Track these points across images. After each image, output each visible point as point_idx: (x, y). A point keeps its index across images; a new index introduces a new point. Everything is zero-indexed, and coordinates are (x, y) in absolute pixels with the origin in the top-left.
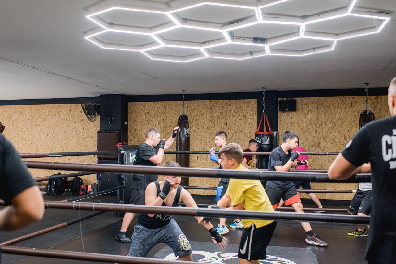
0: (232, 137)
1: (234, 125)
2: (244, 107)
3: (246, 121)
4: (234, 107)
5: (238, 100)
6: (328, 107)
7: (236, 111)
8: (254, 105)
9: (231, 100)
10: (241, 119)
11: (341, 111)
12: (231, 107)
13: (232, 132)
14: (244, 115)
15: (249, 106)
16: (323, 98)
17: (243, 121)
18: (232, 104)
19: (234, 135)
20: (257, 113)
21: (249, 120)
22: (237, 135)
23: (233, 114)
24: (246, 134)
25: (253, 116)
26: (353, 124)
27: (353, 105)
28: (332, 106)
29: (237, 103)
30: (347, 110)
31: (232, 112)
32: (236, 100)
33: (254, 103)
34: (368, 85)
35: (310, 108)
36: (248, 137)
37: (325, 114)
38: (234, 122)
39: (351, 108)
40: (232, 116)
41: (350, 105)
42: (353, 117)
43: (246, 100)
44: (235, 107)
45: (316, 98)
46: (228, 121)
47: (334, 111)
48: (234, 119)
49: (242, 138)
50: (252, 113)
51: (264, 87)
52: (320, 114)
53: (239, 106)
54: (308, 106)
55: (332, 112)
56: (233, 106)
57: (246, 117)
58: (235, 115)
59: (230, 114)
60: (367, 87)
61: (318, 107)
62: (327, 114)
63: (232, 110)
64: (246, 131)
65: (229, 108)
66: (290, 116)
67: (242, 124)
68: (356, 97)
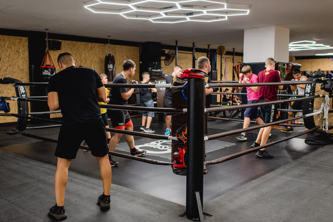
0: (7, 70)
1: (8, 59)
2: (16, 43)
3: (19, 56)
4: (7, 43)
5: (11, 37)
6: (78, 49)
7: (9, 46)
8: (26, 42)
9: (4, 36)
10: (14, 54)
11: (85, 52)
12: (5, 42)
13: (6, 65)
14: (17, 51)
15: (21, 43)
16: (74, 42)
17: (16, 56)
18: (5, 40)
19: (9, 68)
20: (28, 49)
21: (22, 55)
22: (12, 68)
23: (7, 49)
24: (19, 67)
25: (25, 52)
26: (92, 62)
27: (92, 49)
28: (80, 49)
29: (10, 39)
30: (89, 52)
31: (6, 47)
32: (9, 36)
33: (25, 40)
34: (110, 37)
35: (66, 48)
36: (21, 70)
37: (76, 54)
38: (8, 56)
39: (91, 51)
40: (5, 51)
41: (90, 49)
42: (92, 57)
43: (18, 37)
44: (9, 43)
45: (70, 42)
46: (2, 55)
47: (81, 53)
48: (8, 54)
49: (16, 71)
50: (24, 49)
51: (47, 29)
52: (73, 53)
53: (12, 42)
54: (65, 48)
55: (80, 53)
56: (6, 41)
57: (19, 53)
58: (9, 50)
59: (4, 49)
60: (109, 38)
61: (71, 49)
62: (77, 54)
63: (6, 45)
64: (19, 65)
65: (3, 43)
66: (53, 54)
67: (15, 58)
68: (94, 44)
